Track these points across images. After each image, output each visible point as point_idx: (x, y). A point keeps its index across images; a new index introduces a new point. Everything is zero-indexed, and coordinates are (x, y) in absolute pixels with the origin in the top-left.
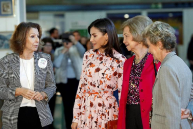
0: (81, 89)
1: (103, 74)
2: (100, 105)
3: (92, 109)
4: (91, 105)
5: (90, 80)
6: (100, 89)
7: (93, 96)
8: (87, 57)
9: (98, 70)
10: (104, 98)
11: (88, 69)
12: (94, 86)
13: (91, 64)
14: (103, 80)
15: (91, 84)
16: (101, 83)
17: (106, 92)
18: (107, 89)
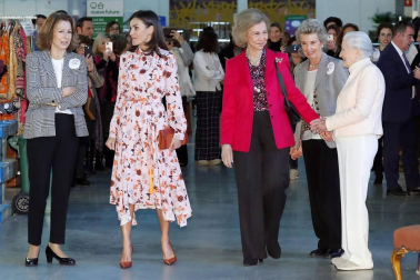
1: (151, 75)
2: (149, 113)
3: (139, 119)
4: (138, 114)
5: (133, 84)
6: (148, 94)
7: (139, 103)
8: (124, 60)
9: (143, 72)
10: (153, 105)
11: (129, 72)
12: (141, 90)
13: (133, 66)
15: (136, 89)
16: (149, 85)
17: (155, 97)
18: (156, 93)
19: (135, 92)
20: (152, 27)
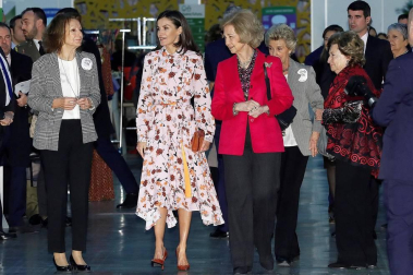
0: (143, 101)
1: (181, 78)
2: (180, 117)
3: (170, 123)
4: (169, 118)
5: (163, 88)
6: (178, 97)
7: (169, 107)
8: (150, 62)
9: (172, 75)
10: (183, 108)
11: (158, 75)
12: (170, 94)
13: (160, 69)
14: (181, 86)
15: (166, 93)
16: (179, 89)
17: (185, 101)
18: (185, 97)
19: (165, 96)
20: (180, 28)
